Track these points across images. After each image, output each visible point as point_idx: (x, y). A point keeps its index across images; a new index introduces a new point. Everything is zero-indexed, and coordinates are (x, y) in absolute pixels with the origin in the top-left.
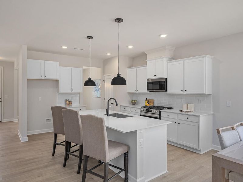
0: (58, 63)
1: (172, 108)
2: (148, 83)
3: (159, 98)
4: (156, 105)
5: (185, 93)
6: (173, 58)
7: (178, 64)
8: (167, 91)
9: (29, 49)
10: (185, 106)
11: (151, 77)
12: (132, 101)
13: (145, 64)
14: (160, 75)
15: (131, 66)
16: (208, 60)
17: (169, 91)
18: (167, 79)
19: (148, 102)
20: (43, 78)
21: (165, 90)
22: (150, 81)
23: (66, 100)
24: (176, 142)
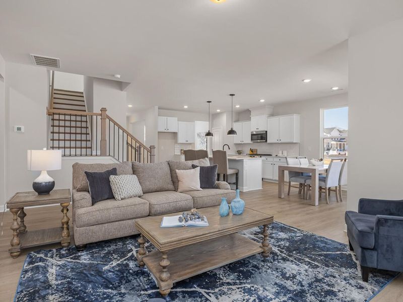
0: (176, 118)
1: (271, 155)
2: (252, 135)
3: (261, 148)
4: (258, 153)
5: (280, 142)
6: (272, 115)
7: (275, 119)
8: (266, 141)
9: (159, 108)
10: (281, 152)
11: (254, 130)
12: (238, 151)
13: (249, 119)
14: (262, 129)
15: (237, 121)
16: (296, 118)
17: (268, 141)
18: (266, 132)
19: (252, 151)
20: (166, 131)
21: (265, 141)
22: (255, 133)
23: (182, 150)
24: (271, 178)
